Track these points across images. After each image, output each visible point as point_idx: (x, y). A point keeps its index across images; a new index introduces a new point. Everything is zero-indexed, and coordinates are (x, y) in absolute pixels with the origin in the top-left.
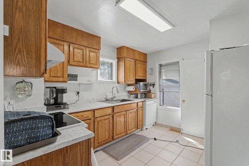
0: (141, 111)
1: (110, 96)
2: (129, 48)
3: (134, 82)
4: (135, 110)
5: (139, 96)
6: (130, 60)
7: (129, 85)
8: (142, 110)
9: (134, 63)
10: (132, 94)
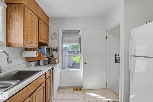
0: (49, 82)
3: (37, 45)
5: (42, 63)
7: (27, 49)
8: (50, 79)
9: (37, 21)
10: (32, 61)
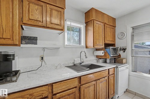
0: (112, 78)
1: (78, 61)
2: (98, 11)
3: (103, 46)
4: (106, 78)
5: (108, 61)
6: (99, 23)
7: (97, 50)
8: (114, 77)
9: (103, 27)
10: (100, 59)
